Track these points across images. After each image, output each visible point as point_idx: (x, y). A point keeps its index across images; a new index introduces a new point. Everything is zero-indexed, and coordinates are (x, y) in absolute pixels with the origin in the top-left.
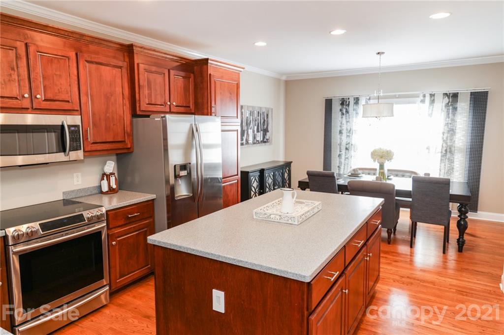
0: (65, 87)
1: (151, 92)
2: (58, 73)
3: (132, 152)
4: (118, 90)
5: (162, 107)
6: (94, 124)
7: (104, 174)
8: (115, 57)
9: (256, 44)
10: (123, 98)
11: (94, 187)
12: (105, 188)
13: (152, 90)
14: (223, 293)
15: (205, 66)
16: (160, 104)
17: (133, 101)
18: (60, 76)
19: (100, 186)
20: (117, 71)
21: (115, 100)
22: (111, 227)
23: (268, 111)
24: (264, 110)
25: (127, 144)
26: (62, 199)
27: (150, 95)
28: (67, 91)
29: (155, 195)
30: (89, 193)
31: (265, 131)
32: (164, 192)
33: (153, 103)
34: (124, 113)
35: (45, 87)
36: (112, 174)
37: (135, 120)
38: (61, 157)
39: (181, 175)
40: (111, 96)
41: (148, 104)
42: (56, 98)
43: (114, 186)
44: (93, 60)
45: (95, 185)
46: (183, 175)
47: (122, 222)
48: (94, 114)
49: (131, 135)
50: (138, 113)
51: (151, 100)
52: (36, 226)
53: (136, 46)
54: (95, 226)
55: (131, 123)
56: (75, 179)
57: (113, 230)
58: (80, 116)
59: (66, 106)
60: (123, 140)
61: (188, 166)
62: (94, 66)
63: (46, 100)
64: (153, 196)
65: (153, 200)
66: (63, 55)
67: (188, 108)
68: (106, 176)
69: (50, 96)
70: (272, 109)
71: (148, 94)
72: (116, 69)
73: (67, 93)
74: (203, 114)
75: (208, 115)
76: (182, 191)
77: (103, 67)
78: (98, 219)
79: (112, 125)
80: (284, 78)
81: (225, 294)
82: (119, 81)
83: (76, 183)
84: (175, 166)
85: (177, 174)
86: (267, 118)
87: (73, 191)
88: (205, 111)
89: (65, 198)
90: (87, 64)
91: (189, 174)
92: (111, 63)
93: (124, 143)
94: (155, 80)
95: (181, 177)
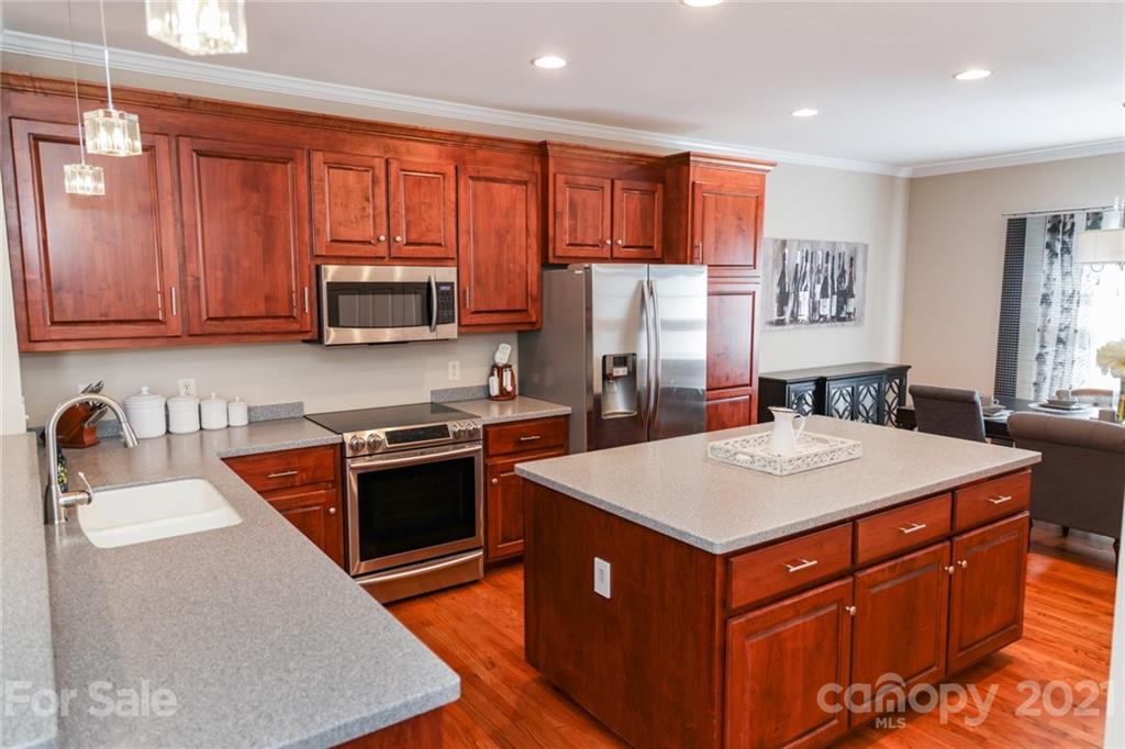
0: (438, 222)
1: (576, 224)
2: (427, 200)
3: (540, 330)
4: (520, 221)
5: (596, 248)
6: (478, 281)
7: (495, 366)
8: (517, 167)
9: (795, 114)
10: (528, 235)
11: (478, 387)
12: (495, 391)
13: (578, 219)
14: (609, 565)
15: (685, 168)
16: (591, 243)
17: (544, 240)
18: (430, 205)
19: (487, 387)
20: (519, 191)
21: (514, 240)
22: (491, 452)
23: (855, 250)
24: (843, 249)
25: (530, 316)
26: (429, 401)
27: (573, 229)
28: (439, 228)
29: (570, 409)
30: (470, 397)
31: (845, 296)
32: (586, 405)
33: (579, 242)
34: (527, 262)
35: (408, 224)
36: (508, 366)
37: (546, 273)
38: (424, 333)
39: (615, 374)
40: (508, 232)
41: (570, 245)
42: (423, 240)
43: (509, 388)
44: (481, 175)
45: (475, 384)
46: (621, 374)
47: (510, 448)
48: (477, 264)
49: (538, 299)
50: (551, 260)
51: (576, 238)
52: (381, 433)
53: (553, 145)
54: (463, 447)
55: (540, 278)
56: (451, 372)
57: (495, 459)
58: (455, 269)
59: (437, 252)
60: (525, 308)
61: (630, 359)
62: (481, 185)
63: (408, 244)
64: (567, 410)
65: (567, 416)
66: (436, 170)
67: (648, 251)
68: (497, 369)
69: (414, 237)
70: (866, 246)
71: (571, 226)
72: (518, 187)
73: (440, 232)
74: (678, 262)
75: (685, 263)
76: (618, 404)
77: (497, 185)
78: (470, 437)
79: (506, 282)
80: (905, 173)
81: (611, 567)
82: (521, 206)
83: (451, 378)
84: (604, 357)
85: (608, 372)
86: (851, 265)
87: (446, 391)
88: (682, 254)
89: (434, 401)
90: (470, 181)
91: (632, 374)
92: (511, 177)
93: (525, 313)
94: (584, 200)
95: (616, 378)
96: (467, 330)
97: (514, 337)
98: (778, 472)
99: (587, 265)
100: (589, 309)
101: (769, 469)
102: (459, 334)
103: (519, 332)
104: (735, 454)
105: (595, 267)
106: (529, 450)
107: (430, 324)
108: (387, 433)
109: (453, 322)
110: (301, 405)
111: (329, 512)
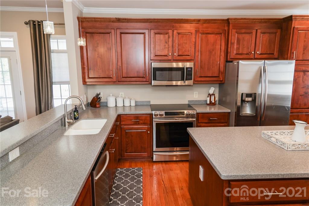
0: (189, 48)
1: (239, 47)
2: (185, 42)
3: (223, 83)
4: (218, 47)
5: (248, 55)
6: (201, 67)
8: (218, 28)
10: (220, 52)
11: (204, 100)
12: (208, 102)
13: (241, 45)
14: (202, 169)
15: (290, 22)
16: (246, 53)
17: (227, 53)
18: (186, 43)
19: (206, 101)
20: (218, 37)
21: (215, 53)
22: (199, 122)
25: (220, 78)
27: (238, 49)
28: (189, 50)
29: (230, 110)
30: (201, 103)
32: (235, 110)
34: (220, 60)
35: (178, 49)
36: (213, 94)
37: (227, 64)
39: (246, 100)
40: (213, 51)
41: (236, 54)
42: (183, 55)
43: (213, 102)
44: (204, 32)
45: (203, 100)
46: (250, 100)
47: (206, 121)
48: (201, 61)
49: (224, 73)
50: (228, 60)
51: (239, 52)
53: (231, 19)
54: (190, 119)
55: (225, 66)
56: (195, 95)
57: (201, 124)
58: (193, 63)
59: (188, 58)
60: (218, 76)
61: (253, 95)
62: (204, 36)
63: (178, 56)
64: (229, 111)
65: (230, 113)
66: (189, 32)
67: (272, 55)
68: (210, 95)
69: (180, 53)
71: (237, 47)
72: (218, 35)
73: (189, 51)
74: (284, 59)
75: (287, 59)
76: (248, 110)
77: (210, 35)
78: (192, 116)
79: (212, 67)
82: (219, 42)
83: (195, 97)
84: (242, 94)
85: (243, 99)
87: (193, 101)
88: (286, 56)
89: (189, 103)
90: (200, 34)
91: (254, 101)
92: (215, 32)
93: (218, 78)
94: (243, 38)
95: (248, 102)
96: (196, 82)
97: (218, 85)
98: (286, 149)
99: (238, 61)
100: (238, 76)
101: (282, 147)
102: (194, 83)
103: (219, 84)
104: (271, 137)
105: (240, 61)
106: (212, 123)
107: (184, 80)
108: (165, 112)
109: (192, 80)
110: (149, 102)
111: (148, 133)
